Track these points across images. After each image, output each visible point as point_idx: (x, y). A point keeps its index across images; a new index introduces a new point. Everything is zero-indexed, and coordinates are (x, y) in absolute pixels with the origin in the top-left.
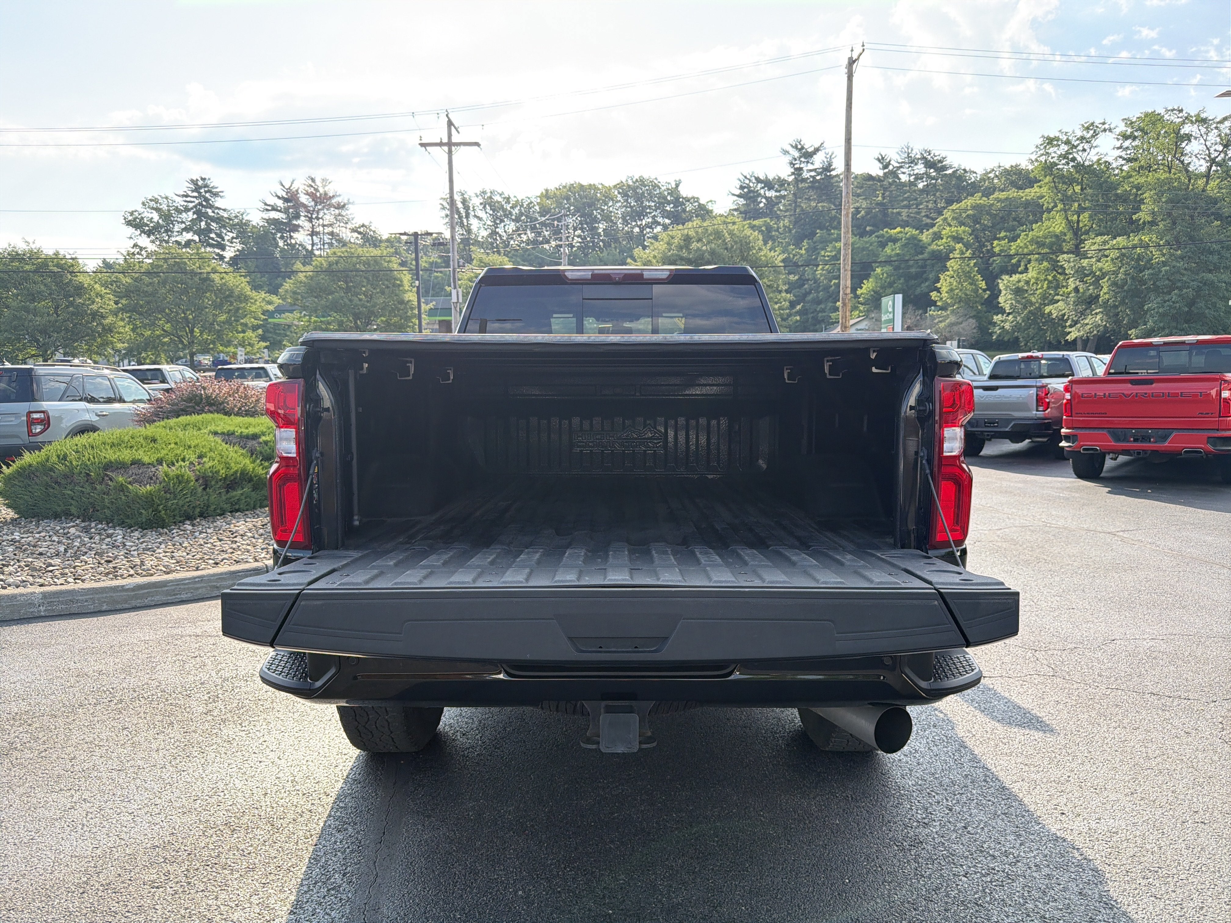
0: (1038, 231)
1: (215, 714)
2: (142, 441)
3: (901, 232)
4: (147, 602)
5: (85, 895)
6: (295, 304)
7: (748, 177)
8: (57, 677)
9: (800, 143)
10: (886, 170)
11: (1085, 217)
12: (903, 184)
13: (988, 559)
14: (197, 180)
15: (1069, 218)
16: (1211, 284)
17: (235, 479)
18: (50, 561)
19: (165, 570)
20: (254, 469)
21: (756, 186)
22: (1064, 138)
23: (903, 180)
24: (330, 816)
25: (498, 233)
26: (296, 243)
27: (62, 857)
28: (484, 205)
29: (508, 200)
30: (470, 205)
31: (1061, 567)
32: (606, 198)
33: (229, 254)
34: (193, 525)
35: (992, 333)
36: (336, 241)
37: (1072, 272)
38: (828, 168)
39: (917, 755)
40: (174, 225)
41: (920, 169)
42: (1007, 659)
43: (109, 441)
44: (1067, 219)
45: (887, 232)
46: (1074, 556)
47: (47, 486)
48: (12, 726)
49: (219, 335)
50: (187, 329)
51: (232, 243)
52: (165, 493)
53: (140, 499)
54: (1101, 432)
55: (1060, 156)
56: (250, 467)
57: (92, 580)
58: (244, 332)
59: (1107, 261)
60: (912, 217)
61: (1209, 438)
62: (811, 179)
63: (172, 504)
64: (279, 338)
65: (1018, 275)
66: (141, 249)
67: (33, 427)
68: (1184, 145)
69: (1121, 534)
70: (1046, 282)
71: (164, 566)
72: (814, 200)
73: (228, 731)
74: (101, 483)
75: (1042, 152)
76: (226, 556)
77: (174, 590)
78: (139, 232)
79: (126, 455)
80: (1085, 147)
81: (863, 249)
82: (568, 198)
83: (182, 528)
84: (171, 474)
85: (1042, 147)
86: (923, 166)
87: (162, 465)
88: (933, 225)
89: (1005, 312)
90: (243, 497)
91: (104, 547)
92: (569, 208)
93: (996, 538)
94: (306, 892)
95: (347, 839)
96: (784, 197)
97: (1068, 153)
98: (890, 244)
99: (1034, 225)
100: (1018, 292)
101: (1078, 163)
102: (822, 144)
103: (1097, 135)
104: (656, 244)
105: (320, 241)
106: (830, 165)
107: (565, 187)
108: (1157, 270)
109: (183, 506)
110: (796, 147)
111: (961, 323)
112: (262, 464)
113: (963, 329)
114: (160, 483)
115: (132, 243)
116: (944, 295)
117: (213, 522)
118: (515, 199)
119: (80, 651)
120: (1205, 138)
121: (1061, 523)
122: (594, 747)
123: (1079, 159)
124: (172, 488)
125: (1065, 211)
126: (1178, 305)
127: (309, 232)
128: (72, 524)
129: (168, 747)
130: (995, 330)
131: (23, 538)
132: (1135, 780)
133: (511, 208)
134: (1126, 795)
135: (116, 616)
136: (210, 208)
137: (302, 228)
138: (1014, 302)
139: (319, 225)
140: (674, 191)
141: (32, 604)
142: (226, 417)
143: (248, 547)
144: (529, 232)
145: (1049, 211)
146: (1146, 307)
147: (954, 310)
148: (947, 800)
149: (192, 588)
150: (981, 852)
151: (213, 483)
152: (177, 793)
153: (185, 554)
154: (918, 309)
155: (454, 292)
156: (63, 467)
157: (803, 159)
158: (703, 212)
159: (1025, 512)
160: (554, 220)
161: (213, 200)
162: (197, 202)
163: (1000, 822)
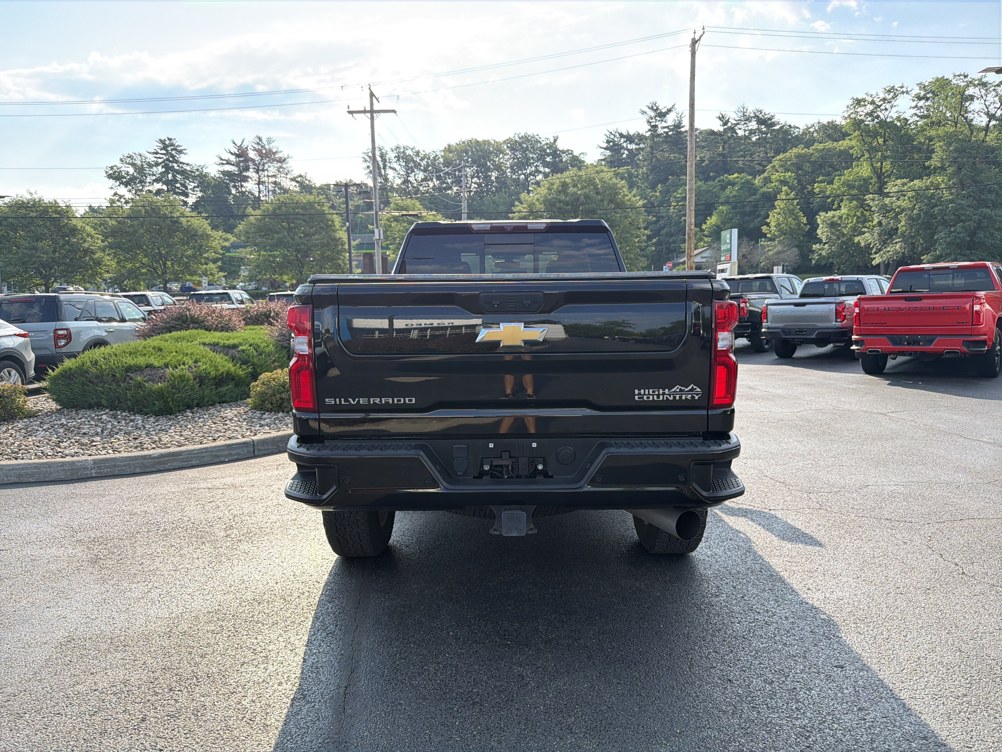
0: (848, 175)
1: (233, 537)
2: (152, 350)
3: (738, 177)
4: (167, 466)
5: (171, 638)
6: (247, 242)
7: (613, 133)
8: (116, 516)
9: (655, 105)
10: (726, 127)
11: (887, 165)
12: (740, 138)
13: (786, 433)
14: (165, 140)
15: (874, 165)
16: (990, 218)
17: (222, 378)
18: (93, 438)
19: (177, 444)
20: (235, 371)
21: (620, 140)
22: (870, 99)
23: (740, 135)
24: (322, 594)
25: (410, 181)
26: (246, 191)
27: (150, 618)
28: (398, 158)
29: (418, 153)
30: (387, 158)
31: (840, 438)
32: (497, 151)
33: (191, 200)
34: (193, 413)
35: (812, 259)
36: (278, 189)
37: (877, 209)
38: (678, 126)
39: (716, 557)
40: (146, 177)
41: (753, 125)
42: (788, 499)
43: (128, 351)
44: (873, 166)
45: (727, 177)
46: (851, 430)
47: (83, 384)
48: (94, 545)
49: (187, 266)
50: (161, 262)
51: (193, 191)
52: (172, 389)
53: (154, 393)
54: (882, 338)
55: (867, 114)
56: (233, 369)
57: (126, 451)
58: (207, 264)
59: (904, 200)
60: (747, 165)
61: (964, 341)
62: (665, 135)
63: (178, 397)
64: (233, 269)
65: (832, 212)
66: (121, 197)
67: (58, 341)
68: (967, 104)
69: (890, 414)
70: (855, 218)
71: (176, 442)
72: (668, 151)
73: (244, 546)
74: (124, 382)
75: (852, 111)
76: (221, 434)
77: (187, 458)
78: (118, 183)
79: (141, 361)
80: (887, 107)
81: (708, 191)
82: (467, 153)
83: (184, 415)
84: (176, 375)
85: (852, 107)
86: (755, 123)
87: (168, 368)
88: (764, 171)
89: (822, 242)
90: (228, 392)
91: (130, 428)
92: (467, 160)
93: (795, 418)
94: (313, 635)
95: (335, 607)
96: (642, 149)
97: (872, 112)
98: (729, 187)
99: (845, 171)
100: (833, 225)
101: (882, 120)
102: (674, 106)
103: (897, 96)
104: (539, 189)
105: (266, 189)
106: (680, 123)
107: (464, 142)
108: (945, 207)
109: (185, 398)
110: (652, 108)
111: (786, 251)
112: (241, 367)
113: (788, 256)
114: (168, 381)
115: (113, 192)
116: (773, 228)
117: (207, 410)
118: (424, 153)
119: (128, 499)
120: (984, 98)
121: (847, 407)
122: (498, 533)
123: (882, 116)
124: (176, 385)
125: (871, 159)
126: (961, 235)
127: (257, 182)
128: (103, 412)
129: (205, 557)
130: (814, 257)
131: (69, 422)
132: (861, 570)
133: (420, 160)
134: (853, 579)
135: (147, 476)
136: (176, 163)
137: (251, 178)
138: (829, 234)
139: (264, 176)
140: (552, 146)
141: (86, 468)
142: (207, 332)
143: (236, 428)
144: (434, 180)
145: (858, 159)
146: (935, 237)
147: (781, 240)
148: (733, 582)
149: (199, 457)
150: (751, 610)
151: (206, 381)
152: (217, 583)
153: (190, 433)
154: (751, 240)
155: (376, 231)
156: (95, 370)
157: (658, 118)
158: (576, 162)
159: (821, 400)
160: (455, 171)
161: (178, 156)
162: (165, 158)
163: (766, 594)
